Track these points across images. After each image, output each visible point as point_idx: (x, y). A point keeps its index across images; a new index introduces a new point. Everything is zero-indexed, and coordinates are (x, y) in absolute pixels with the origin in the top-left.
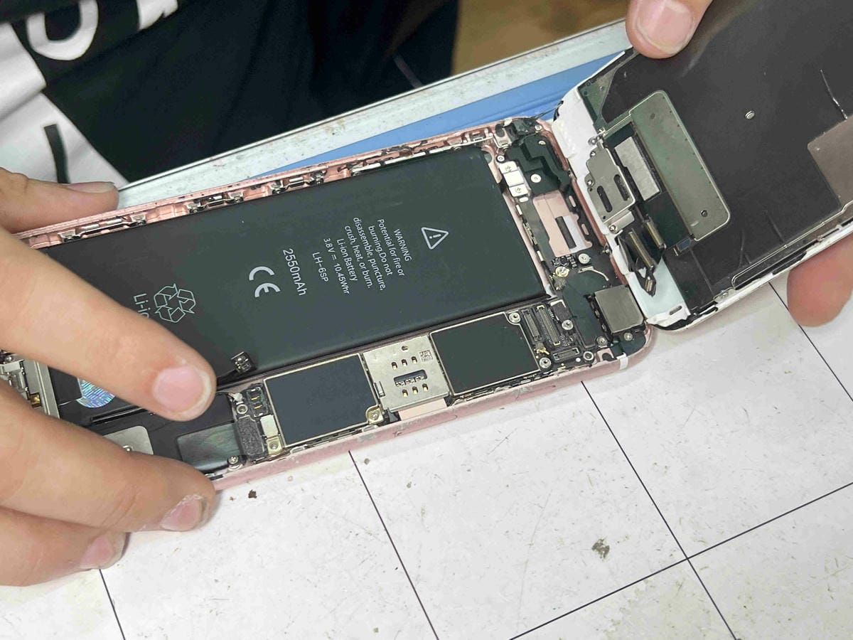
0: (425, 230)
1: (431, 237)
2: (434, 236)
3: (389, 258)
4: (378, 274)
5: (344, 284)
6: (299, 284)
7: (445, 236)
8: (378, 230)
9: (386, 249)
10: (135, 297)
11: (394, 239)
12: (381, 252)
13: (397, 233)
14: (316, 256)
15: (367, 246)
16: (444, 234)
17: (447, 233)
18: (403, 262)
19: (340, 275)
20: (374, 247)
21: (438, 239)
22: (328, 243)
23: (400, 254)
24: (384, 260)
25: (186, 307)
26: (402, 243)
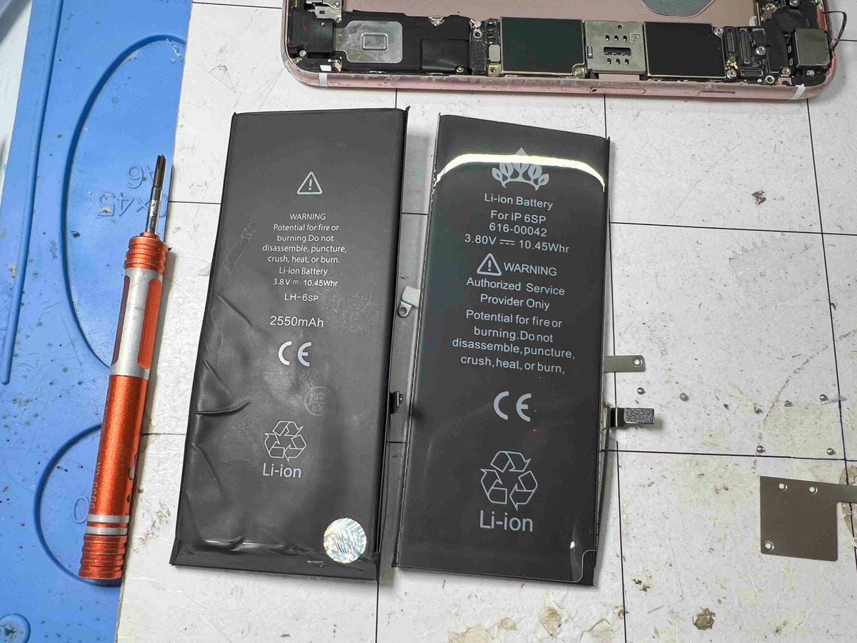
0: (300, 191)
1: (310, 189)
2: (310, 185)
3: (317, 233)
4: (329, 249)
5: (327, 283)
6: (311, 323)
7: (313, 176)
8: (283, 234)
9: (306, 233)
10: (264, 474)
11: (300, 222)
12: (307, 239)
13: (293, 217)
14: (288, 297)
15: (298, 249)
16: (311, 175)
17: (311, 173)
18: (324, 223)
19: (316, 284)
20: (299, 243)
21: (314, 182)
22: (278, 281)
23: (315, 222)
24: (316, 239)
25: (293, 431)
26: (305, 216)
